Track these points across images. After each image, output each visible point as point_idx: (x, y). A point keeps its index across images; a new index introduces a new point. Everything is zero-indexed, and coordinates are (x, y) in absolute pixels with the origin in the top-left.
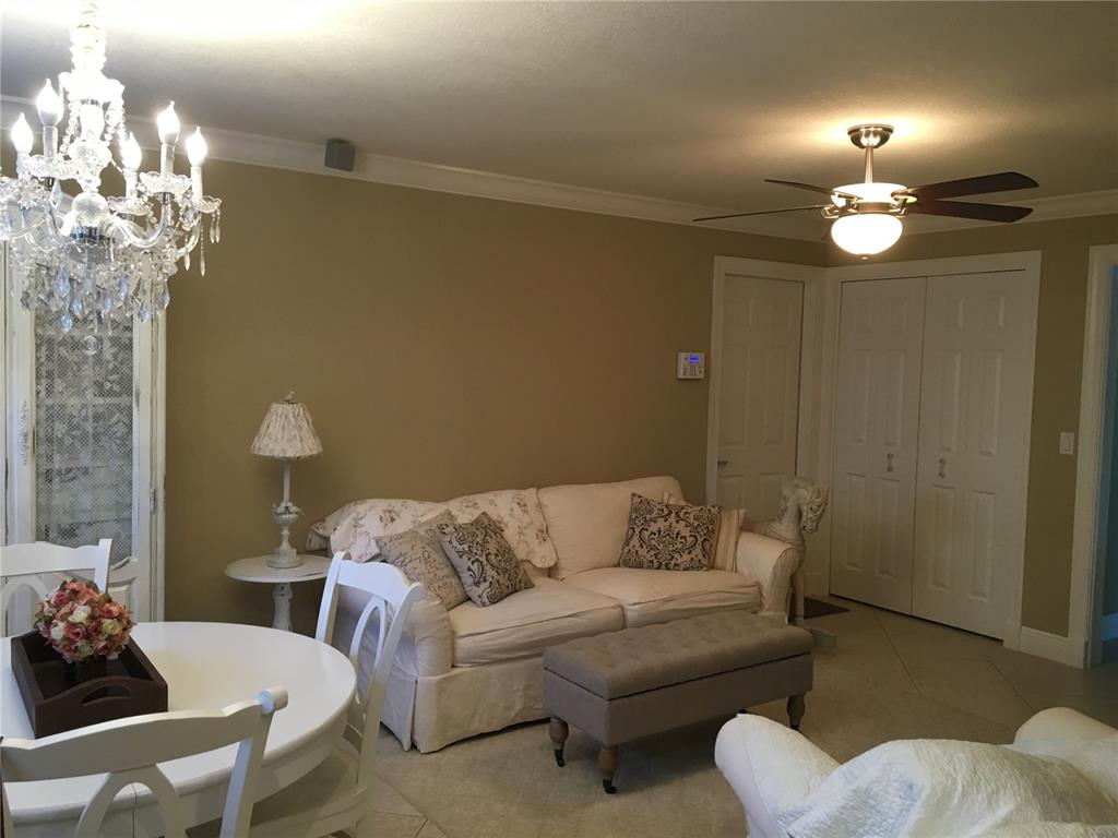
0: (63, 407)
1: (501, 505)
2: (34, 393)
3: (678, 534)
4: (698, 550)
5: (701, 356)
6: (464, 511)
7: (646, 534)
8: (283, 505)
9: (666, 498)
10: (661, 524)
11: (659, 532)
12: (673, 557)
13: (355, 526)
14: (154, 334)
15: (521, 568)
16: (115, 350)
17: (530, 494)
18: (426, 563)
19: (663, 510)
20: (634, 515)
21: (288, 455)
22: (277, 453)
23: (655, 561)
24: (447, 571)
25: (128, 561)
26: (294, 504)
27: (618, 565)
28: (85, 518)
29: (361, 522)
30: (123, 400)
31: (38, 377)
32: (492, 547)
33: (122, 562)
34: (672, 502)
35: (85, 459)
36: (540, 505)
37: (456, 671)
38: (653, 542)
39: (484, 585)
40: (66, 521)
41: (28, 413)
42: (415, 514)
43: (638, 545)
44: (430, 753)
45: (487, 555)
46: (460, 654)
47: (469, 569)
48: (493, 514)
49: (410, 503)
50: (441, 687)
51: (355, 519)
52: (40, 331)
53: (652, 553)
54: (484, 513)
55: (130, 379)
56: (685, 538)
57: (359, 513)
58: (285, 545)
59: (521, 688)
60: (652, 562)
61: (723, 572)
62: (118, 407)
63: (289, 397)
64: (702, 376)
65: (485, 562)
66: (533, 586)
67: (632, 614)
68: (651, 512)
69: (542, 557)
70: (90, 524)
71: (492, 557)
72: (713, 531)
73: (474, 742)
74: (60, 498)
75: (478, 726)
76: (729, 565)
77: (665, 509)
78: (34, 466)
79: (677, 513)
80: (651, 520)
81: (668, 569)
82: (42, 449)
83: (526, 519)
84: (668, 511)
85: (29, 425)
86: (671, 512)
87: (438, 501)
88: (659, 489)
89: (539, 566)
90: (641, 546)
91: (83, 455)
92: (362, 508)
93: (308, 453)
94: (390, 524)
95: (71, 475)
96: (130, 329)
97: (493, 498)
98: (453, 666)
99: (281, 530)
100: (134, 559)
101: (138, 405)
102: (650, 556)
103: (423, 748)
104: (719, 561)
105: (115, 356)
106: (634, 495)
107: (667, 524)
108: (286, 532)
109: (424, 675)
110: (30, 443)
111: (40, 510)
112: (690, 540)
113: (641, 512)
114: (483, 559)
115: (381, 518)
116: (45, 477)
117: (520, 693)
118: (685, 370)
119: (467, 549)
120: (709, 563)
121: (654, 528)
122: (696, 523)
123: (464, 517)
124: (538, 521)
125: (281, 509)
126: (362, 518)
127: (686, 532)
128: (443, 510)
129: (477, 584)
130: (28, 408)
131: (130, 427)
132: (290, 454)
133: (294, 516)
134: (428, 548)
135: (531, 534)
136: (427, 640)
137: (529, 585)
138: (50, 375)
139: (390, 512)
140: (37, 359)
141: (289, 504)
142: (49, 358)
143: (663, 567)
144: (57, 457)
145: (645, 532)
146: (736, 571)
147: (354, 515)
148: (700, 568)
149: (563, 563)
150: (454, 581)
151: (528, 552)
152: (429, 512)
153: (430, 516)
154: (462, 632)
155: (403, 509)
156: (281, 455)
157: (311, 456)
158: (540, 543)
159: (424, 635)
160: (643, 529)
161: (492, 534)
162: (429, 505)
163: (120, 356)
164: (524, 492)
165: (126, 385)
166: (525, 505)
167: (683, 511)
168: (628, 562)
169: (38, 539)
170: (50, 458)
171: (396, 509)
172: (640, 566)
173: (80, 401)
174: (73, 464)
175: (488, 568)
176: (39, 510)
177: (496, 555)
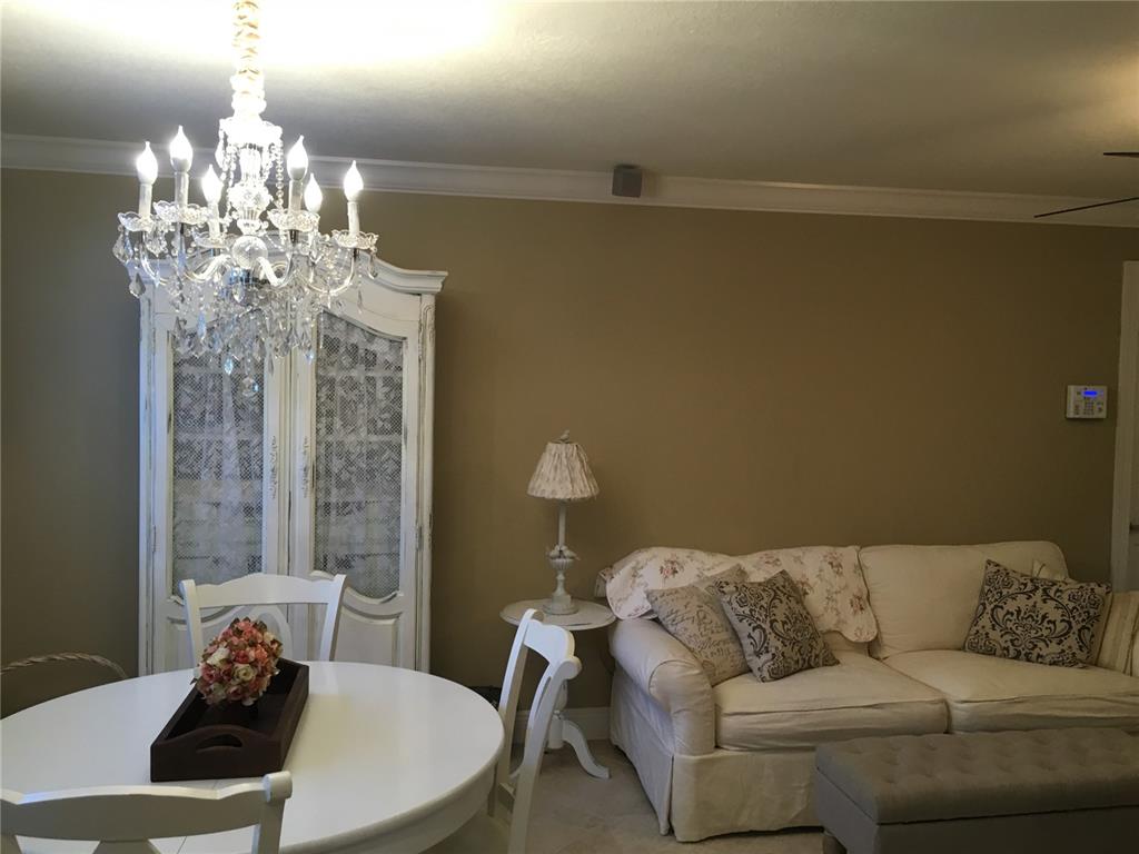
0: (340, 444)
1: (809, 566)
2: (315, 431)
3: (1044, 617)
4: (1072, 641)
5: (1102, 391)
6: (758, 568)
7: (1000, 613)
8: (558, 548)
9: (1036, 570)
10: (1022, 602)
11: (1019, 612)
12: (1036, 646)
13: (634, 576)
14: (421, 374)
15: (820, 641)
16: (386, 389)
17: (849, 554)
18: (699, 624)
19: (1025, 585)
20: (987, 588)
21: (557, 497)
22: (547, 495)
23: (1011, 648)
24: (725, 635)
25: (395, 596)
26: (569, 548)
27: (962, 649)
28: (359, 551)
29: (641, 572)
30: (393, 438)
31: (319, 415)
32: (780, 612)
33: (389, 597)
34: (1044, 574)
35: (359, 494)
36: (860, 567)
37: (720, 753)
38: (1009, 625)
39: (765, 657)
40: (343, 553)
41: (308, 450)
42: (701, 567)
43: (989, 625)
44: (687, 842)
45: (772, 622)
46: (725, 734)
47: (750, 636)
48: (795, 574)
49: (699, 555)
50: (701, 769)
51: (634, 568)
52: (321, 373)
53: (1008, 637)
54: (783, 572)
55: (400, 416)
56: (1054, 623)
57: (638, 563)
58: (560, 591)
59: (803, 785)
60: (1007, 649)
61: (1108, 672)
62: (389, 444)
63: (565, 436)
64: (1103, 415)
65: (768, 630)
66: (838, 662)
67: (960, 713)
68: (1009, 585)
69: (857, 628)
70: (363, 557)
71: (779, 626)
72: (1097, 618)
73: (743, 840)
74: (338, 530)
75: (746, 821)
76: (1120, 663)
77: (1030, 585)
78: (314, 501)
79: (1044, 590)
80: (1009, 595)
81: (1028, 660)
82: (321, 483)
83: (838, 582)
84: (1033, 585)
85: (309, 461)
86: (1037, 588)
87: (731, 555)
88: (1031, 557)
89: (853, 639)
90: (993, 628)
91: (357, 490)
92: (642, 557)
93: (579, 495)
94: (671, 577)
95: (347, 509)
96: (400, 369)
97: (801, 554)
98: (717, 747)
99: (557, 575)
100: (400, 594)
101: (406, 443)
102: (1005, 641)
103: (679, 835)
104: (1106, 657)
105: (387, 395)
106: (989, 562)
107: (1031, 602)
108: (561, 577)
109: (681, 753)
110: (309, 478)
111: (319, 540)
112: (1061, 627)
113: (997, 583)
114: (766, 626)
115: (662, 568)
116: (322, 509)
117: (802, 791)
118: (1077, 407)
119: (747, 612)
120: (1089, 657)
121: (1011, 606)
122: (1071, 605)
123: (758, 576)
124: (856, 585)
125: (555, 552)
126: (642, 568)
127: (1056, 615)
128: (734, 564)
129: (758, 654)
130: (308, 444)
131: (399, 463)
132: (560, 495)
133: (569, 560)
134: (705, 608)
135: (844, 602)
136: (685, 713)
137: (831, 661)
138: (330, 414)
139: (672, 563)
140: (318, 398)
141: (564, 548)
142: (330, 398)
143: (1022, 656)
144: (334, 491)
145: (999, 610)
146: (1131, 674)
147: (633, 564)
148: (1073, 663)
149: (886, 638)
150: (733, 647)
151: (839, 622)
152: (717, 566)
153: (718, 570)
154: (728, 708)
155: (689, 560)
156: (551, 497)
157: (583, 499)
158: (855, 612)
159: (680, 708)
160: (996, 606)
161: (784, 599)
162: (721, 558)
163: (392, 396)
164: (841, 550)
165: (396, 422)
166: (840, 565)
167: (1055, 588)
168: (977, 645)
169: (315, 569)
170: (328, 492)
171: (680, 560)
172: (990, 652)
173: (357, 439)
174: (349, 499)
175: (772, 637)
176: (317, 540)
177: (784, 623)
